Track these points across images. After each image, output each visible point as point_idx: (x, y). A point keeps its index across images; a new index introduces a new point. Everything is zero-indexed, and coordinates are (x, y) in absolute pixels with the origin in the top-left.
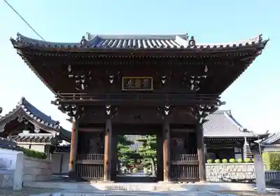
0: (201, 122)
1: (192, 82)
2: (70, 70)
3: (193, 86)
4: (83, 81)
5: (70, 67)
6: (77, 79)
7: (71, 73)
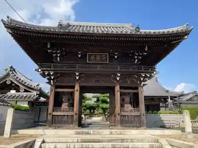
0: (142, 85)
1: (136, 57)
2: (49, 47)
3: (136, 60)
4: (59, 55)
5: (49, 44)
6: (54, 53)
7: (49, 49)
